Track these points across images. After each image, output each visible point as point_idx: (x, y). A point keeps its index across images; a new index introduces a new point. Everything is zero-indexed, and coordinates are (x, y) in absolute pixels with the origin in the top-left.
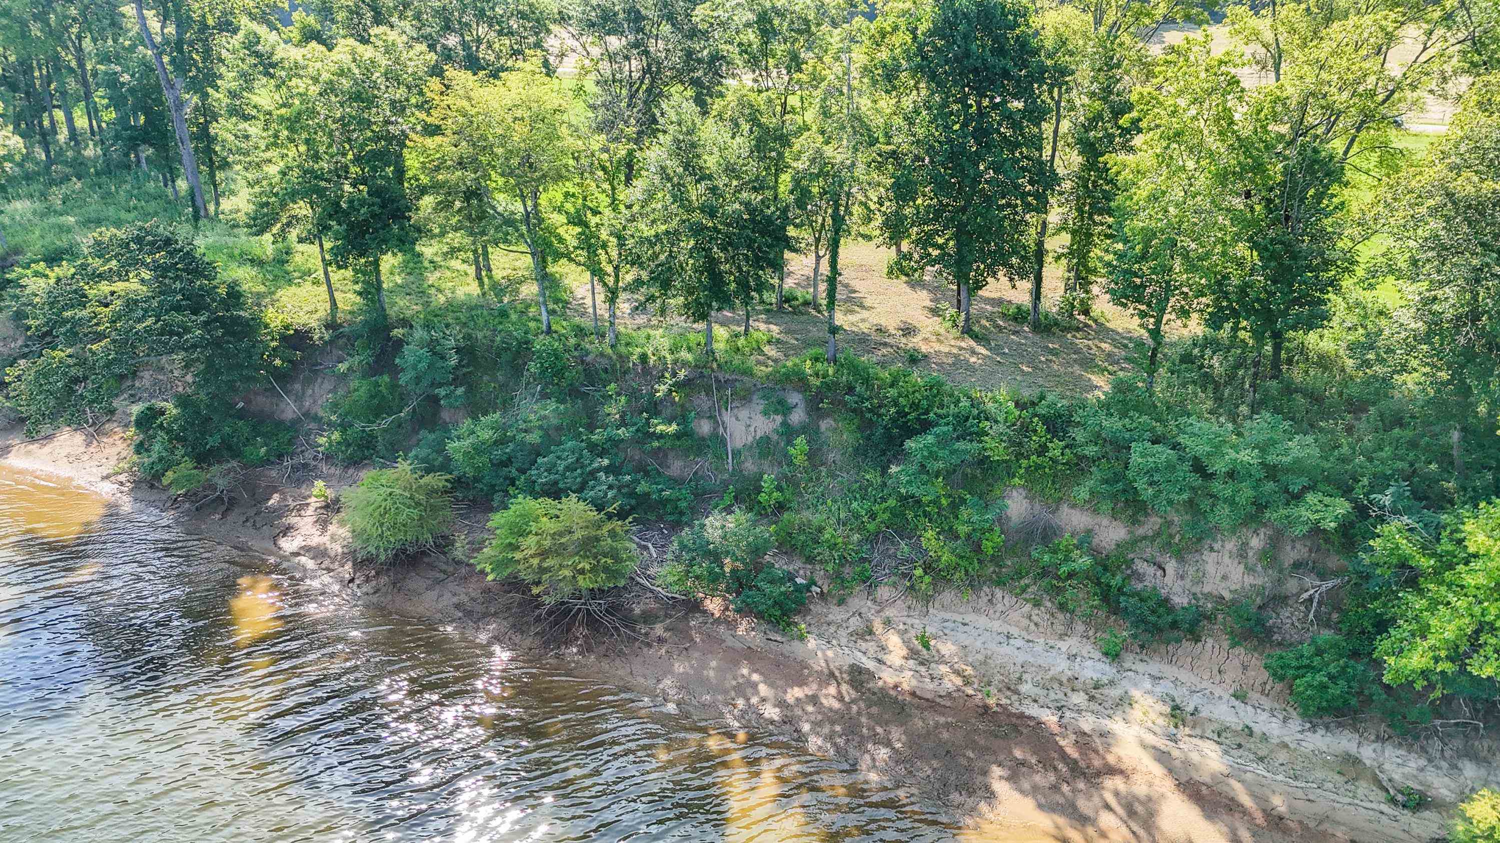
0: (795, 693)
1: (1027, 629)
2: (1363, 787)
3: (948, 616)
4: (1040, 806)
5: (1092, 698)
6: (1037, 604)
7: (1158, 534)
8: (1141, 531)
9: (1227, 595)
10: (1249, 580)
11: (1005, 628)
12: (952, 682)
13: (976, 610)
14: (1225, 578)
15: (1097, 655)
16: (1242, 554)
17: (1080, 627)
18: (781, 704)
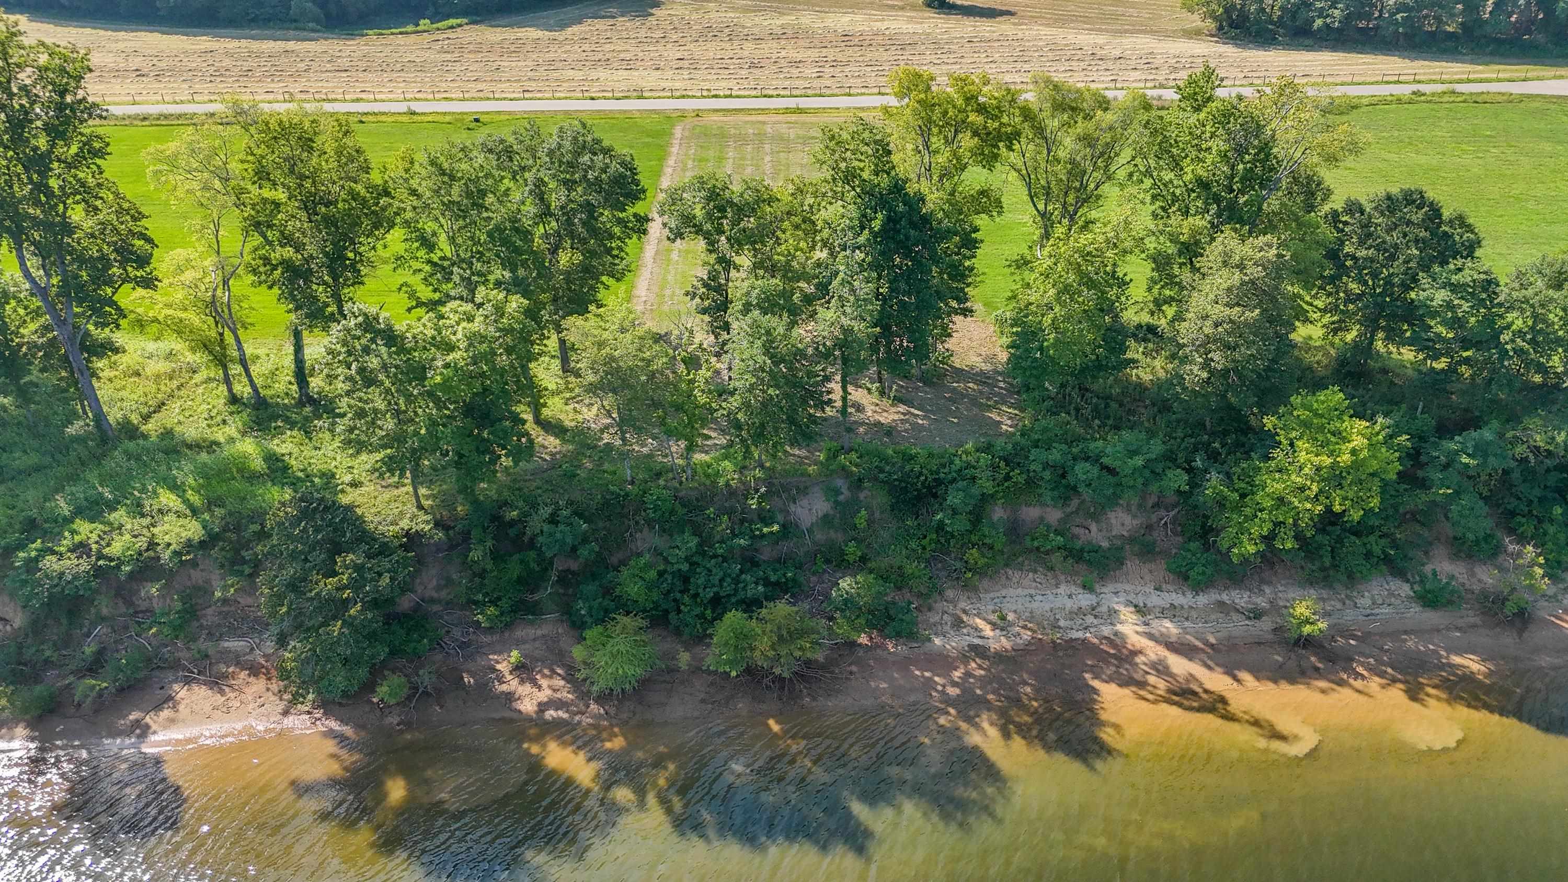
0: (957, 674)
1: (1036, 588)
2: (1235, 616)
3: (992, 595)
4: (1120, 685)
5: (1096, 617)
6: (1035, 572)
7: (1078, 509)
8: (1069, 510)
9: (1125, 533)
10: (1135, 522)
11: (1026, 592)
12: (1027, 635)
13: (1004, 586)
14: (1123, 525)
15: (1081, 591)
16: (1128, 509)
17: (1062, 578)
18: (954, 684)
